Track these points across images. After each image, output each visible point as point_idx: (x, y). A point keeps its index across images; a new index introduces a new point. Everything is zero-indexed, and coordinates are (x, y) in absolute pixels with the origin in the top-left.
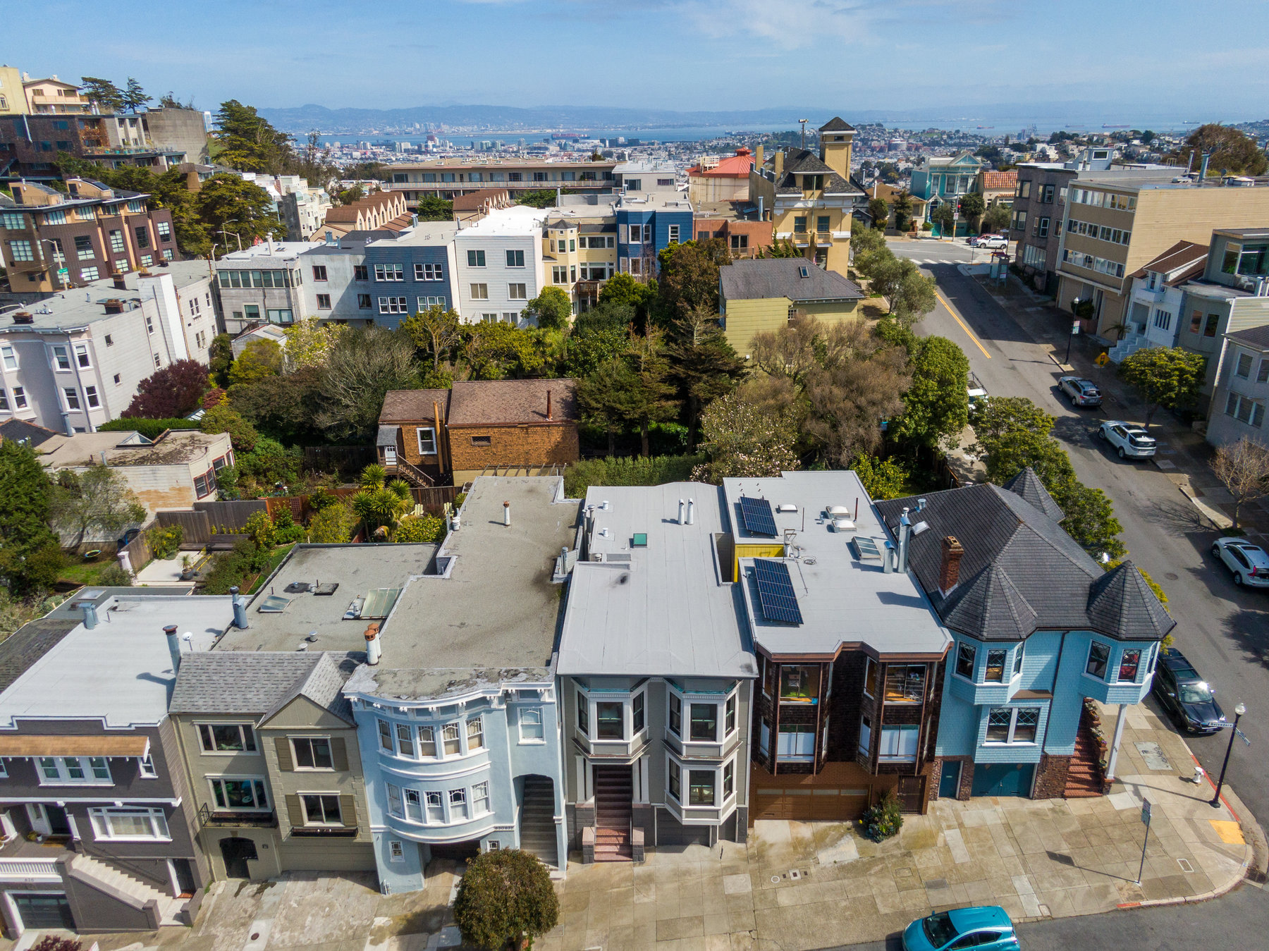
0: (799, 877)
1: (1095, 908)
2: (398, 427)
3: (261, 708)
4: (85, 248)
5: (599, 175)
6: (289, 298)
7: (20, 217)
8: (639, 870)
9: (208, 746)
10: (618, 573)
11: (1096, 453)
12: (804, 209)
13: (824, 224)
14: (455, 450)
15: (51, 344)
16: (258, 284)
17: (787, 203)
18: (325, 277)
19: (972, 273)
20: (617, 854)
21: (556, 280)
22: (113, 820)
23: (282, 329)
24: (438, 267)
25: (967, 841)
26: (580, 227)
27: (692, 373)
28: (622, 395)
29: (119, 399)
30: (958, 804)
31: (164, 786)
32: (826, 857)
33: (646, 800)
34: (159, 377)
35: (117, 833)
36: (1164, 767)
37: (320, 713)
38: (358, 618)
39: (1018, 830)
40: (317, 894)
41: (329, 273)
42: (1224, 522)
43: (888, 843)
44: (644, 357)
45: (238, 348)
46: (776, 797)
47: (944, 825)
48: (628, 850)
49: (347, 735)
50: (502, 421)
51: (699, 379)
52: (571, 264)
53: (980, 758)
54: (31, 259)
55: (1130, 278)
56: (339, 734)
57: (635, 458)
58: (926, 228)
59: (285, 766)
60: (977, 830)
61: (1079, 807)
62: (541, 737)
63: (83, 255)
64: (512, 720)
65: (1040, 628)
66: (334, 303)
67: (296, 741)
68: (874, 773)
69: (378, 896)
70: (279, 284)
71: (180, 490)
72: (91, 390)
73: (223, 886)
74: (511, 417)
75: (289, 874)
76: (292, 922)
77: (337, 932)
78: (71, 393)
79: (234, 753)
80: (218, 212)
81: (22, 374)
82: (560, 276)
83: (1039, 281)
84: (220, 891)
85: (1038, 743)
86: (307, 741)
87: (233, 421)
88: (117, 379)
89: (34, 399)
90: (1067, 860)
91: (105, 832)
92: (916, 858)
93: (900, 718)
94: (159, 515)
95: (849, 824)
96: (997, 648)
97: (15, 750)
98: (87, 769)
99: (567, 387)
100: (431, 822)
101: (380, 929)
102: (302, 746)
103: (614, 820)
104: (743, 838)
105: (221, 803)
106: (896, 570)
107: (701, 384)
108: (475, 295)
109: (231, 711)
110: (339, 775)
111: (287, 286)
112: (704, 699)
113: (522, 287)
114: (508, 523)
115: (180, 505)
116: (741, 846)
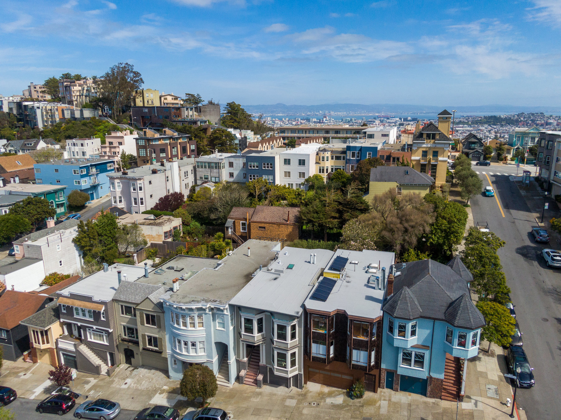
0: (315, 405)
2: (234, 220)
3: (138, 301)
4: (163, 153)
6: (219, 173)
7: (144, 141)
8: (258, 390)
9: (123, 313)
10: (275, 276)
11: (536, 263)
12: (427, 148)
13: (436, 154)
14: (252, 231)
15: (131, 182)
16: (209, 167)
17: (419, 145)
18: (233, 166)
19: (515, 180)
20: (253, 383)
21: (320, 172)
22: (94, 334)
23: (214, 184)
24: (271, 164)
25: (389, 406)
26: (332, 152)
27: (345, 209)
28: (315, 215)
29: (150, 204)
30: (393, 392)
31: (107, 324)
32: (329, 401)
33: (264, 363)
34: (167, 197)
35: (94, 339)
36: (495, 396)
37: (153, 305)
38: (183, 280)
39: (413, 407)
41: (234, 165)
44: (328, 201)
45: (197, 189)
46: (317, 373)
47: (383, 398)
48: (256, 383)
49: (161, 315)
50: (270, 221)
51: (348, 212)
52: (326, 166)
53: (400, 372)
54: (145, 155)
56: (159, 314)
57: (319, 241)
58: (512, 160)
59: (142, 324)
60: (395, 403)
62: (224, 328)
63: (162, 155)
64: (214, 320)
65: (422, 317)
66: (235, 175)
67: (146, 314)
68: (350, 368)
69: (168, 380)
70: (216, 168)
71: (159, 235)
72: (142, 199)
73: (124, 366)
74: (274, 220)
75: (143, 366)
76: (139, 382)
77: (150, 388)
78: (135, 199)
79: (130, 317)
80: (215, 142)
81: (122, 192)
82: (321, 170)
84: (122, 367)
85: (425, 369)
86: (149, 315)
87: (184, 214)
88: (151, 196)
89: (125, 200)
91: (91, 338)
92: (365, 408)
93: (360, 346)
94: (152, 244)
96: (402, 322)
97: (68, 303)
98: (87, 314)
99: (298, 211)
100: (184, 353)
101: (164, 390)
102: (148, 316)
103: (254, 370)
104: (301, 387)
105: (125, 335)
106: (380, 289)
107: (349, 214)
108: (285, 176)
109: (130, 301)
110: (158, 329)
111: (219, 169)
112: (282, 323)
113: (304, 173)
114: (249, 255)
115: (158, 241)
116: (300, 390)
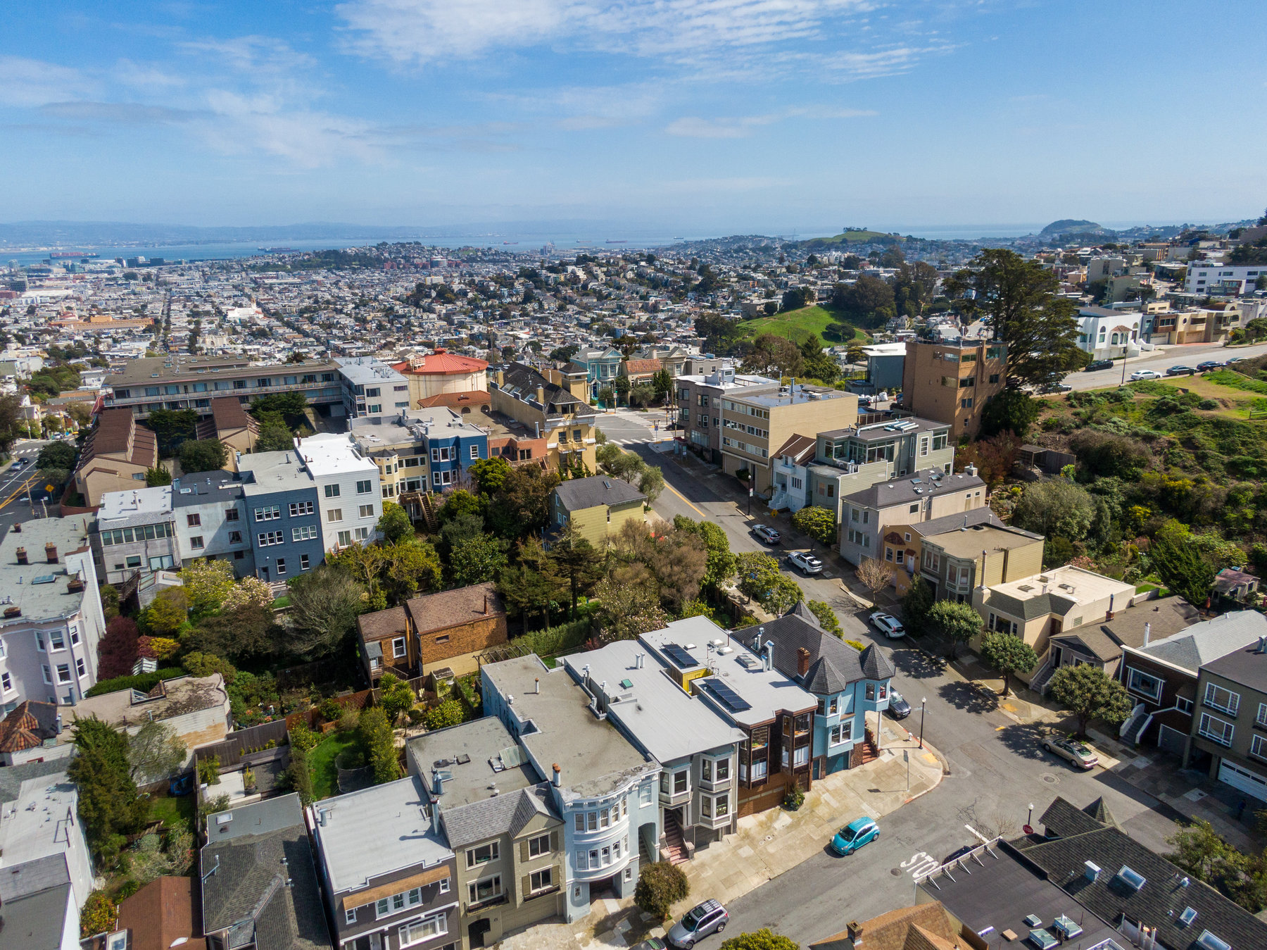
0: (771, 838)
1: (897, 806)
2: (378, 642)
3: (505, 830)
5: (319, 378)
6: (170, 545)
8: (694, 863)
9: (471, 863)
10: (634, 704)
12: (564, 427)
13: (578, 435)
14: (424, 649)
15: (48, 632)
16: (140, 538)
17: (553, 424)
18: (198, 523)
19: (658, 450)
20: (680, 859)
22: (413, 931)
23: (171, 573)
24: (309, 504)
25: (834, 797)
26: (397, 452)
30: (824, 781)
31: (452, 895)
32: (778, 826)
33: (690, 823)
35: (414, 939)
37: (547, 820)
38: (504, 769)
39: (851, 785)
40: (532, 937)
41: (203, 519)
42: (869, 604)
43: (801, 809)
44: (540, 561)
45: (147, 596)
47: (821, 792)
48: (687, 854)
49: (559, 829)
50: (455, 622)
52: (395, 481)
53: (830, 754)
55: (772, 458)
56: (555, 830)
59: (524, 859)
60: (835, 790)
61: (871, 766)
62: (649, 801)
64: (640, 795)
65: (847, 684)
66: (206, 542)
67: (531, 841)
68: (792, 775)
69: (571, 924)
70: (161, 535)
71: (215, 726)
72: (80, 662)
74: (460, 617)
75: (508, 933)
78: (63, 668)
79: (486, 863)
81: (11, 662)
82: (388, 491)
83: (708, 456)
85: (851, 739)
86: (537, 839)
87: (214, 662)
89: (20, 681)
90: (877, 791)
91: (406, 942)
92: (817, 811)
93: (802, 742)
94: (197, 751)
95: (778, 807)
96: (833, 697)
98: (406, 900)
99: (488, 589)
100: (602, 866)
101: (584, 937)
102: (534, 843)
103: (674, 841)
104: (736, 830)
105: (474, 899)
106: (768, 669)
108: (331, 519)
109: (487, 836)
110: (553, 855)
111: (169, 536)
112: (723, 757)
113: (370, 507)
114: (538, 691)
115: (215, 739)
116: (737, 834)
